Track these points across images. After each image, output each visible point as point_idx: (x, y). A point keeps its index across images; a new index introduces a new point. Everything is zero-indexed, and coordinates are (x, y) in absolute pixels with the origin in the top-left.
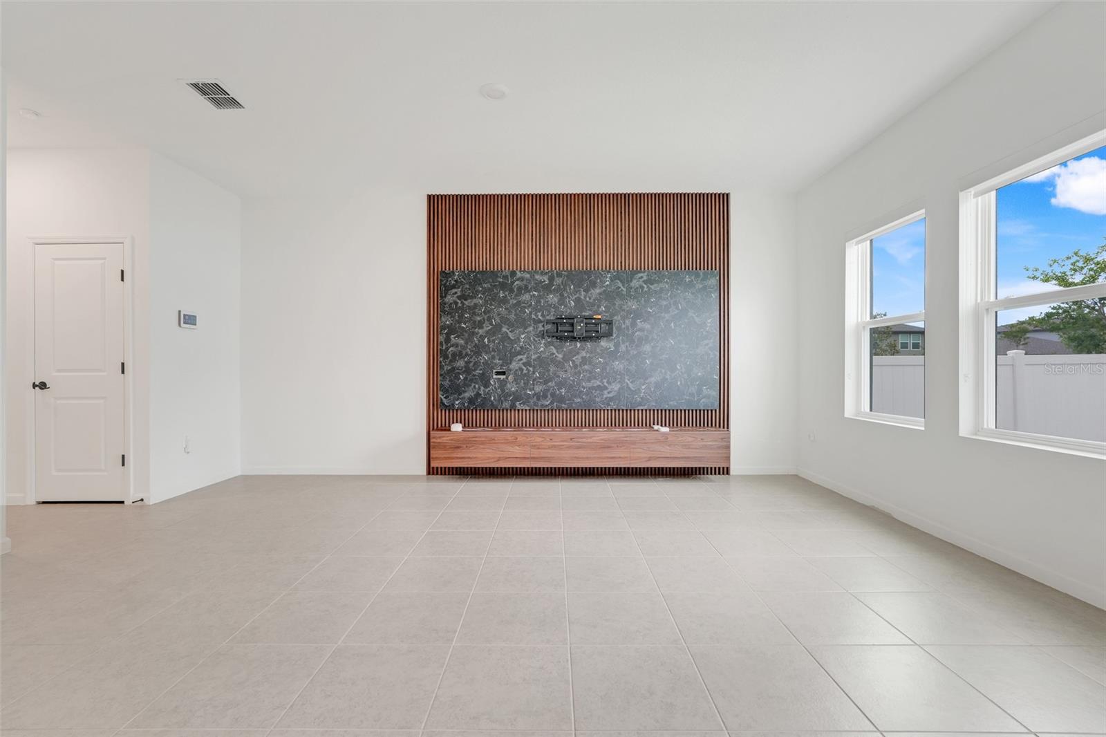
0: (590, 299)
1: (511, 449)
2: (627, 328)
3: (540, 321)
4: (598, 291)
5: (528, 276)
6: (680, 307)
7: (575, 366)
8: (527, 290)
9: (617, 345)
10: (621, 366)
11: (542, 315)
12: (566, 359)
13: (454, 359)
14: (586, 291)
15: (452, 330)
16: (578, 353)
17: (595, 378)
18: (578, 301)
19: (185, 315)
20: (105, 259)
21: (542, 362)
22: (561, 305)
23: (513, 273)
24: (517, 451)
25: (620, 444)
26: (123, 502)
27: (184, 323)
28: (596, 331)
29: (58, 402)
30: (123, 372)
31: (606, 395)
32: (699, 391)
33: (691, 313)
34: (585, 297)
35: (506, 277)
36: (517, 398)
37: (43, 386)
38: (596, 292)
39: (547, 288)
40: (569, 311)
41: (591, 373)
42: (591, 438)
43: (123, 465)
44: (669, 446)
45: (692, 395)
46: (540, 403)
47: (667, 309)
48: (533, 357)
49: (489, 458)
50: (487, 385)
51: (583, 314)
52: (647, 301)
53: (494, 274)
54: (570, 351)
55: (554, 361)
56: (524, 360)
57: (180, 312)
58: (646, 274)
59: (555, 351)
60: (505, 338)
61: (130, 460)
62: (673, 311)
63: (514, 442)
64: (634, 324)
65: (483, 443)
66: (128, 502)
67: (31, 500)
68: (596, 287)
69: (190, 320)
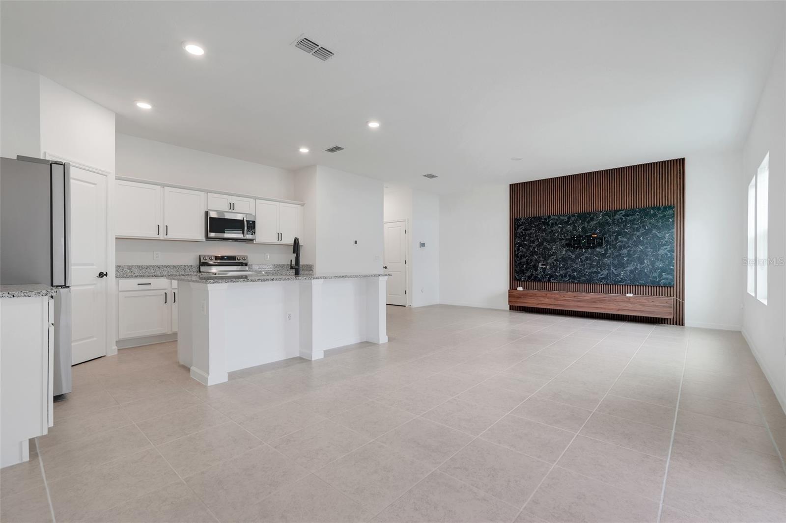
0: (590, 227)
1: (543, 299)
2: (613, 241)
3: (563, 239)
4: (595, 222)
5: (557, 217)
6: (647, 228)
7: (582, 262)
8: (556, 224)
9: (606, 251)
10: (609, 262)
11: (564, 236)
12: (577, 257)
13: (521, 259)
14: (588, 223)
15: (520, 245)
16: (583, 255)
17: (593, 267)
18: (583, 228)
19: (422, 243)
20: (401, 226)
21: (564, 259)
22: (574, 231)
23: (549, 217)
24: (547, 301)
25: (601, 301)
26: (405, 306)
27: (421, 246)
28: (593, 243)
30: (405, 263)
31: (599, 276)
32: (660, 276)
33: (654, 231)
34: (588, 226)
35: (546, 219)
36: (551, 276)
37: (386, 268)
38: (593, 223)
39: (567, 223)
40: (578, 233)
41: (591, 264)
42: (585, 297)
43: (405, 294)
44: (631, 304)
45: (655, 277)
46: (563, 279)
47: (638, 230)
48: (559, 257)
49: (533, 303)
50: (536, 270)
51: (587, 234)
52: (625, 226)
53: (540, 218)
54: (579, 254)
55: (570, 258)
56: (555, 259)
57: (420, 242)
58: (624, 211)
59: (571, 254)
60: (545, 248)
61: (408, 292)
62: (642, 231)
63: (545, 296)
64: (616, 239)
65: (531, 296)
66: (407, 306)
68: (594, 220)
69: (423, 245)
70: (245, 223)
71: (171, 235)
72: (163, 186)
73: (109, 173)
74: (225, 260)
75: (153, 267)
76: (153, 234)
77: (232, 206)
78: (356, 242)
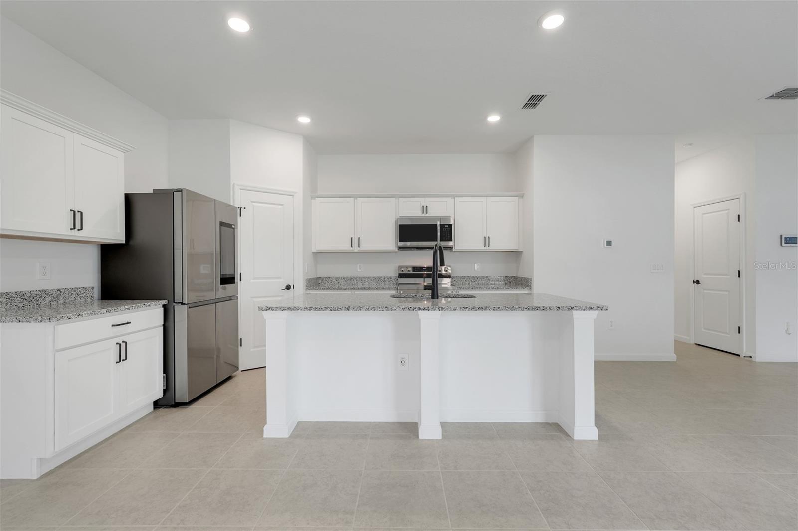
19: (785, 238)
20: (728, 209)
26: (739, 355)
27: (785, 243)
29: (705, 292)
30: (739, 277)
37: (698, 282)
43: (739, 333)
57: (781, 236)
61: (743, 330)
66: (742, 356)
67: (693, 342)
69: (791, 241)
70: (439, 228)
71: (365, 246)
72: (355, 197)
73: (296, 193)
74: (425, 271)
75: (356, 278)
76: (346, 247)
77: (425, 209)
78: (609, 243)
